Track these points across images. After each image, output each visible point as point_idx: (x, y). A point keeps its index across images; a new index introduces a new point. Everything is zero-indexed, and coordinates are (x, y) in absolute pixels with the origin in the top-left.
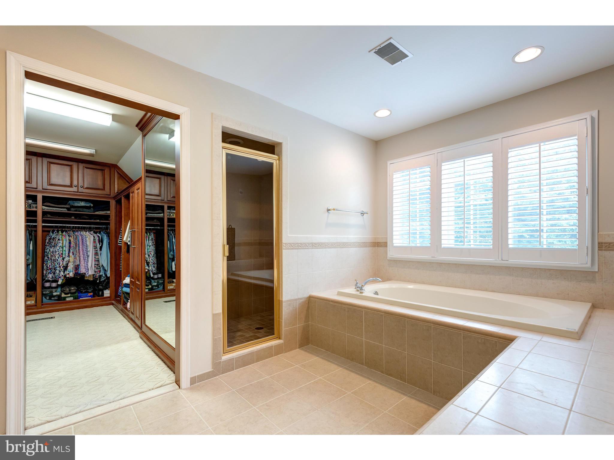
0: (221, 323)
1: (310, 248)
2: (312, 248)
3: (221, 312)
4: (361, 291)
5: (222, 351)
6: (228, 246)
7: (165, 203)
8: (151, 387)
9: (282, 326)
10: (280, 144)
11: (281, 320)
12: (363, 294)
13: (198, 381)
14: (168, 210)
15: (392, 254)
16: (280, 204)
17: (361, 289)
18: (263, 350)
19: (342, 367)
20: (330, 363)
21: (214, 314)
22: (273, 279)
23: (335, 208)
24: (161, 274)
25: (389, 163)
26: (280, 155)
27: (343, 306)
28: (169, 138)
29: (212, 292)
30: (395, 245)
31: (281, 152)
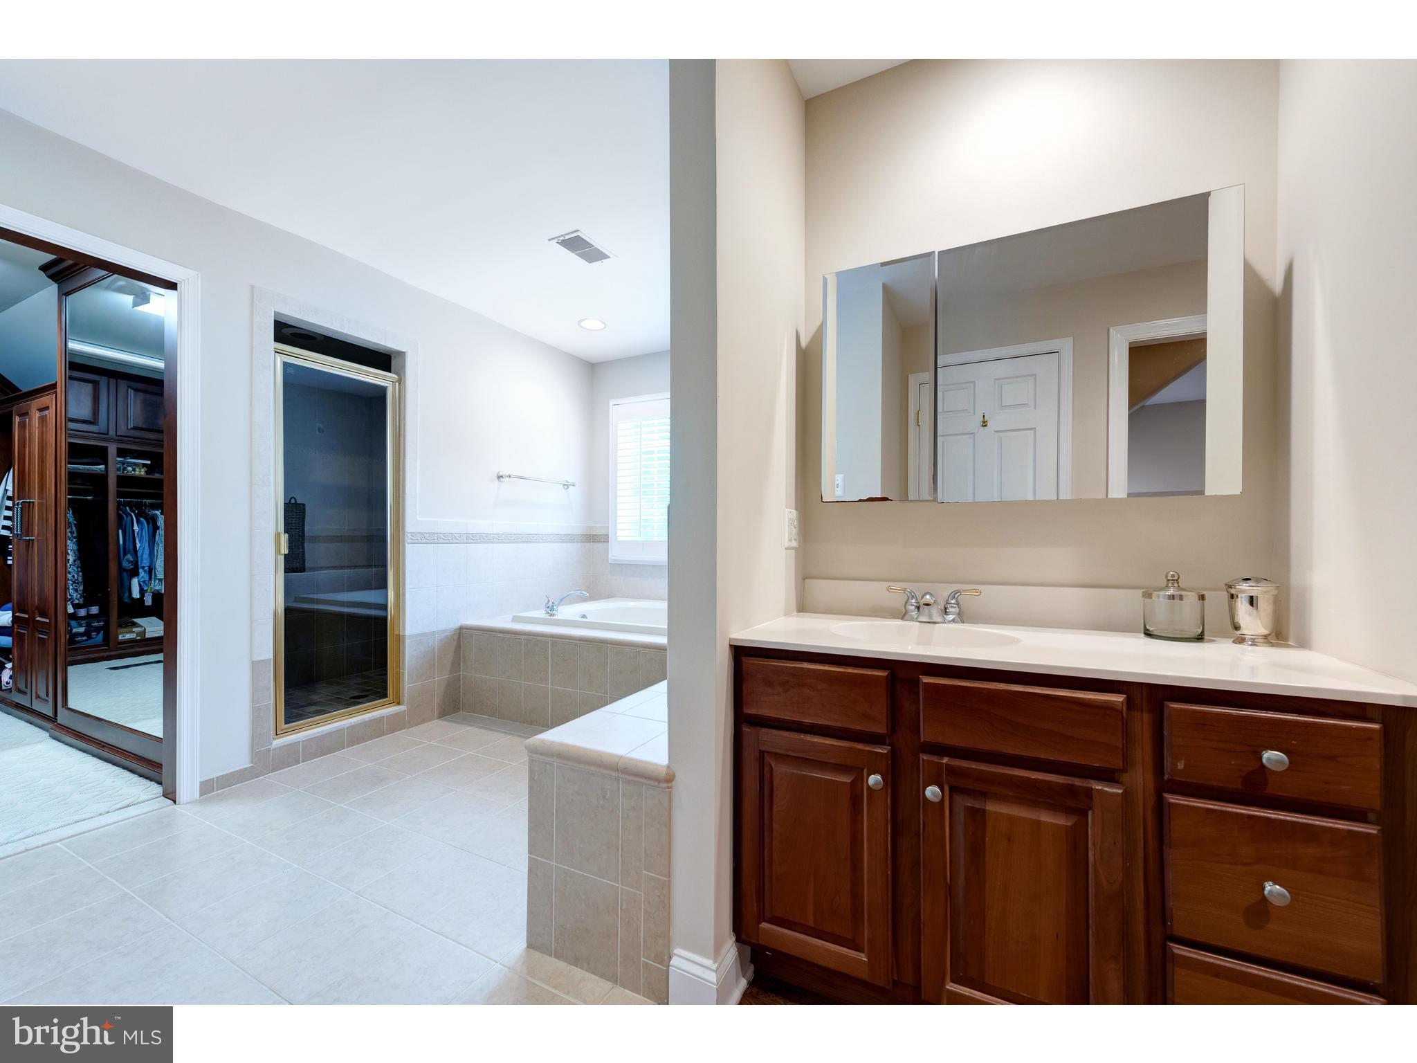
0: (270, 676)
1: (463, 543)
2: (467, 543)
3: (272, 657)
4: (552, 613)
5: (273, 732)
6: (287, 535)
7: (110, 440)
8: (102, 810)
9: (403, 681)
10: (401, 354)
11: (401, 671)
12: (556, 617)
13: (217, 787)
14: (118, 456)
15: (616, 553)
16: (401, 462)
17: (552, 609)
18: (365, 724)
19: (510, 734)
20: (492, 732)
21: (255, 661)
23: (513, 473)
24: (97, 607)
25: (612, 402)
26: (401, 374)
27: (518, 637)
28: (135, 304)
29: (251, 621)
30: (619, 539)
31: (403, 367)
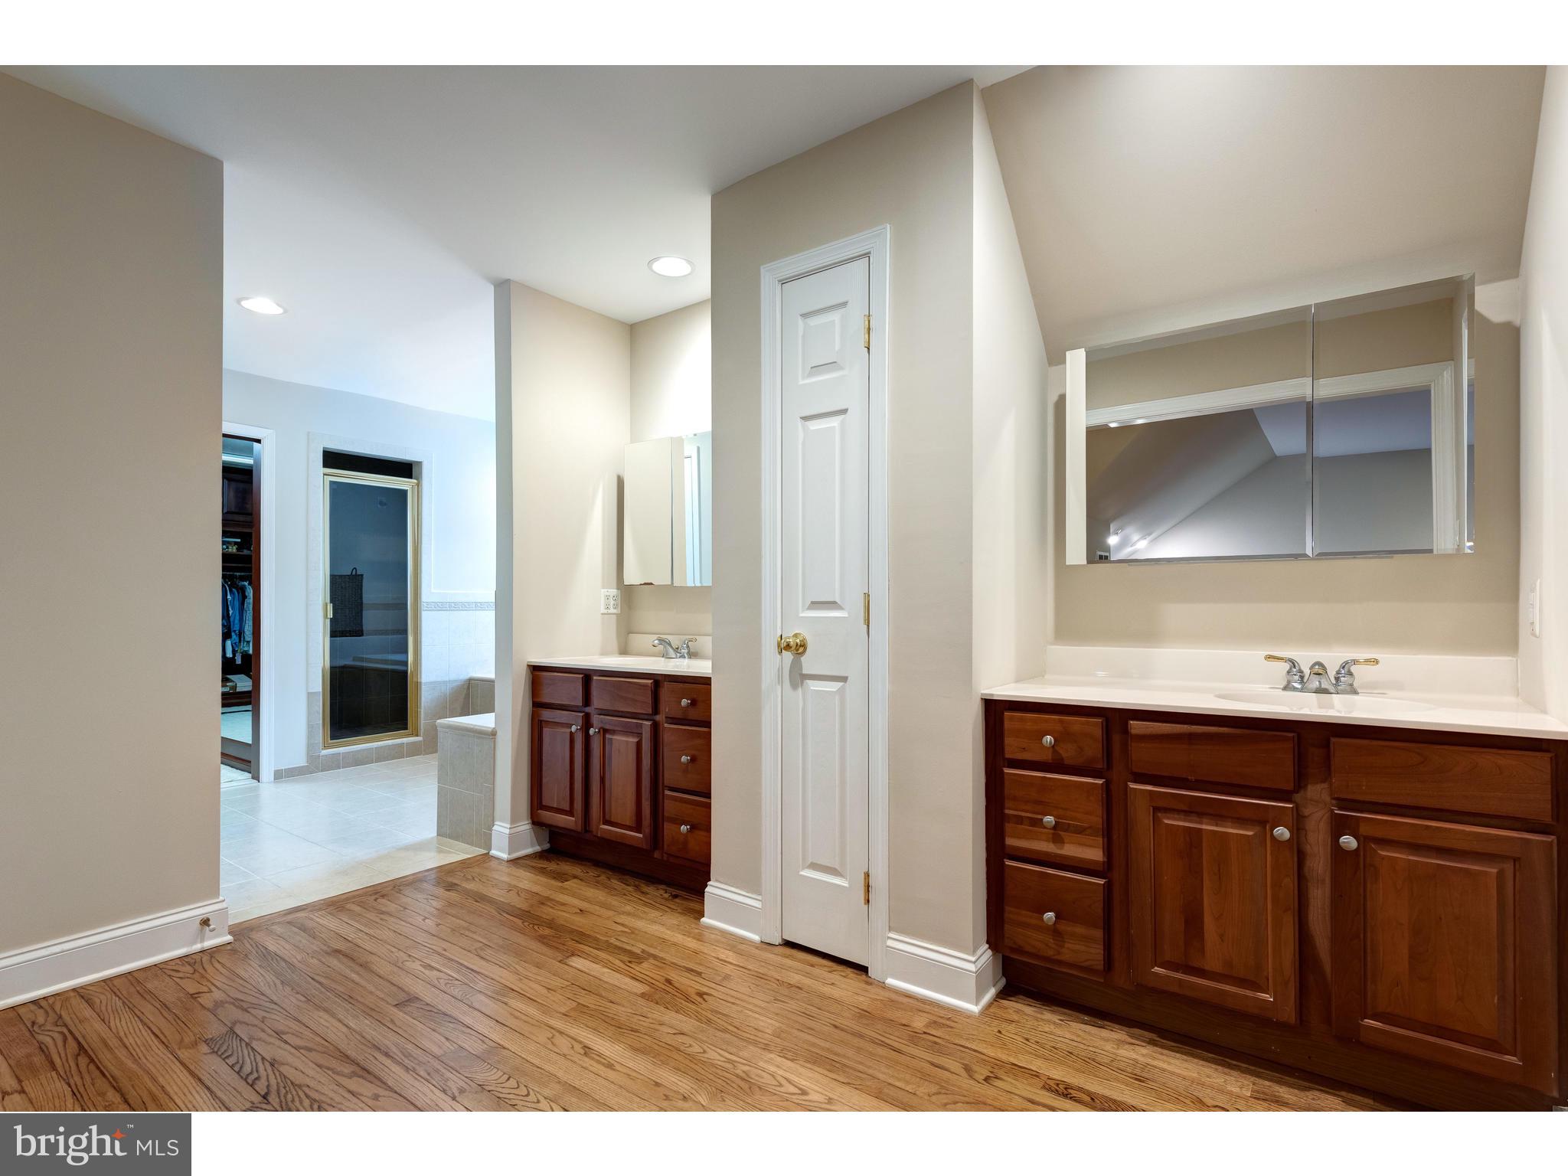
0: (321, 705)
1: (472, 611)
2: (475, 610)
3: (322, 691)
5: (322, 744)
6: (332, 605)
9: (420, 717)
10: (419, 464)
11: (419, 710)
13: (286, 775)
16: (419, 547)
18: (389, 747)
21: (310, 692)
22: (405, 660)
26: (419, 478)
29: (307, 665)
31: (421, 474)
